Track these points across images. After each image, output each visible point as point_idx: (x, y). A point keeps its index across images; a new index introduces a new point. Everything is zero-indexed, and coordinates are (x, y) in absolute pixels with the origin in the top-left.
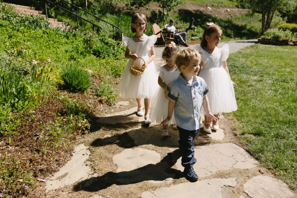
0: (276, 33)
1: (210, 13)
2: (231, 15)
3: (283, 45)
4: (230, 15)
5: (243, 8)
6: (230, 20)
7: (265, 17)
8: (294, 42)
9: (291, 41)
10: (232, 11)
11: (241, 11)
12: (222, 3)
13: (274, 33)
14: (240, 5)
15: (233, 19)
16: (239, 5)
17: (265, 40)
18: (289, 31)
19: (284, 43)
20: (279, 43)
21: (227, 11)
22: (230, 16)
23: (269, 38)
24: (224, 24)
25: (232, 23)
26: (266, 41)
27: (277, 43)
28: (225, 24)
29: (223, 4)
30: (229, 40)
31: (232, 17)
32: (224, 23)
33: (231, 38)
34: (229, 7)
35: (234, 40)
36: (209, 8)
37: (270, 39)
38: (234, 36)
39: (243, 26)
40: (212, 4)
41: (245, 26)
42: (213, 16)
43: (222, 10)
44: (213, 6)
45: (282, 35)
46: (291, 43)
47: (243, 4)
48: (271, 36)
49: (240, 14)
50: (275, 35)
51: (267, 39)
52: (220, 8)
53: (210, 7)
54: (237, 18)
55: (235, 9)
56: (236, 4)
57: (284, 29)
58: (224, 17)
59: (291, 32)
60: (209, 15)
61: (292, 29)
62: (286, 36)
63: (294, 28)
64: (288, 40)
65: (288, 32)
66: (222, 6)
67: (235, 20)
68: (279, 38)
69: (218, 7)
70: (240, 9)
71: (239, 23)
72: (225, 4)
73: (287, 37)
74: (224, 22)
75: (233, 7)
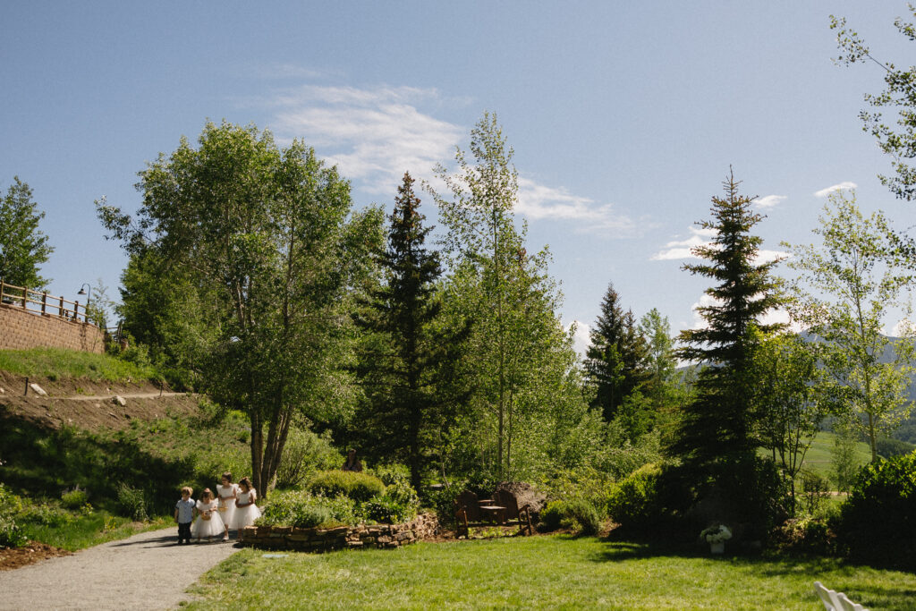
0: (305, 504)
1: (39, 413)
2: (133, 419)
3: (329, 551)
4: (128, 417)
5: (177, 390)
6: (127, 440)
7: (261, 435)
8: (363, 537)
9: (355, 532)
10: (134, 400)
11: (170, 404)
12: (93, 368)
13: (300, 507)
14: (167, 377)
15: (138, 434)
16: (162, 377)
17: (272, 535)
18: (346, 499)
19: (335, 541)
20: (318, 543)
21: (116, 402)
22: (127, 421)
23: (284, 525)
24: (105, 459)
25: (138, 449)
26: (273, 538)
27: (313, 543)
28: (110, 458)
29: (99, 373)
30: (130, 532)
31: (134, 426)
32: (103, 454)
33: (137, 519)
34: (124, 385)
35: (151, 529)
36: (35, 386)
37: (287, 531)
38: (149, 512)
39: (182, 465)
40: (51, 372)
41: (190, 461)
42: (57, 424)
43: (93, 398)
44: (52, 379)
45: (324, 512)
46: (356, 541)
47: (177, 372)
48: (291, 520)
49: (168, 415)
50: (302, 513)
51: (277, 530)
52: (84, 388)
53: (39, 384)
54: (157, 431)
55: (145, 391)
56: (150, 371)
57: (330, 491)
58: (101, 429)
59: (353, 502)
60: (38, 420)
61: (354, 490)
62: (338, 517)
63: (360, 486)
64: (346, 530)
65: (343, 502)
66: (91, 382)
67: (150, 436)
68: (317, 524)
69: (75, 386)
70: (165, 394)
71: (165, 451)
72: (107, 372)
73: (339, 520)
74: (104, 446)
75: (137, 387)
